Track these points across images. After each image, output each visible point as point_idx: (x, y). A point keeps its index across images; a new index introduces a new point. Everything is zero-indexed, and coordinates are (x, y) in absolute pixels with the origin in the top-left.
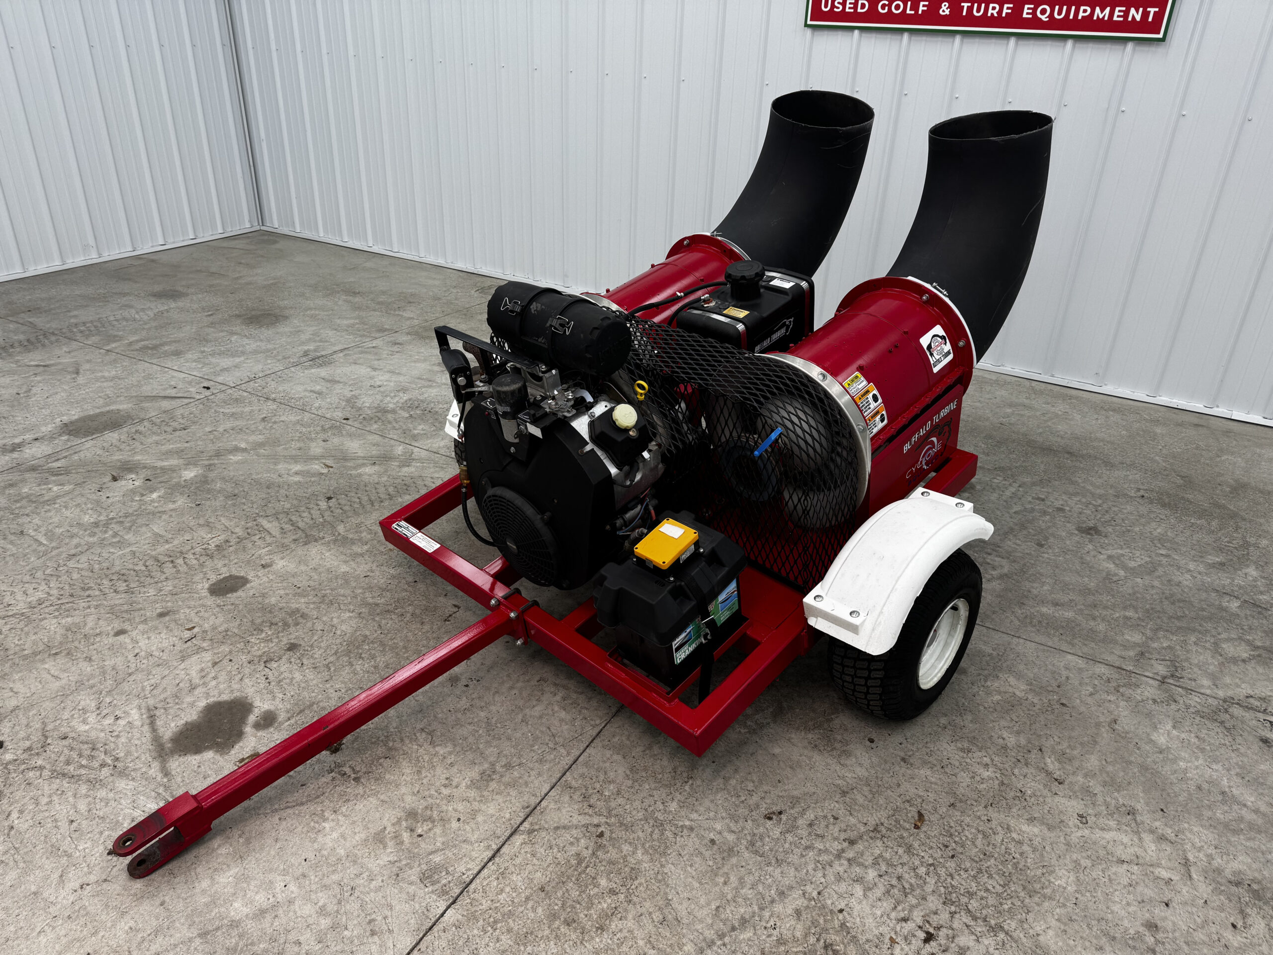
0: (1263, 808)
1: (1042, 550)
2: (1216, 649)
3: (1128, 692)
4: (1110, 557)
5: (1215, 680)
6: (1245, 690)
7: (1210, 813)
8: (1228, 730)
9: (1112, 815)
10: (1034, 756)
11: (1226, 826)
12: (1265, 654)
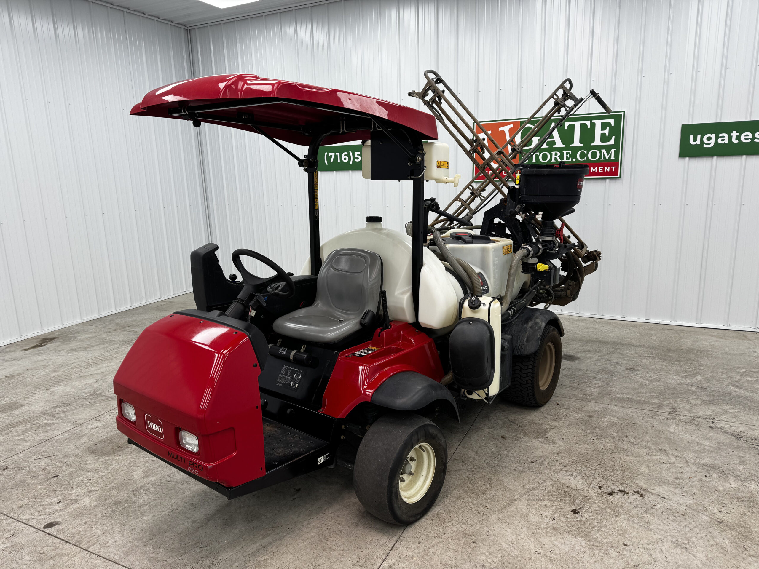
0: (712, 445)
1: (613, 377)
2: (688, 402)
3: (657, 417)
4: (641, 377)
5: (690, 412)
6: (701, 413)
7: (693, 449)
8: (696, 425)
9: (658, 452)
10: (625, 438)
11: (700, 451)
12: (707, 402)
